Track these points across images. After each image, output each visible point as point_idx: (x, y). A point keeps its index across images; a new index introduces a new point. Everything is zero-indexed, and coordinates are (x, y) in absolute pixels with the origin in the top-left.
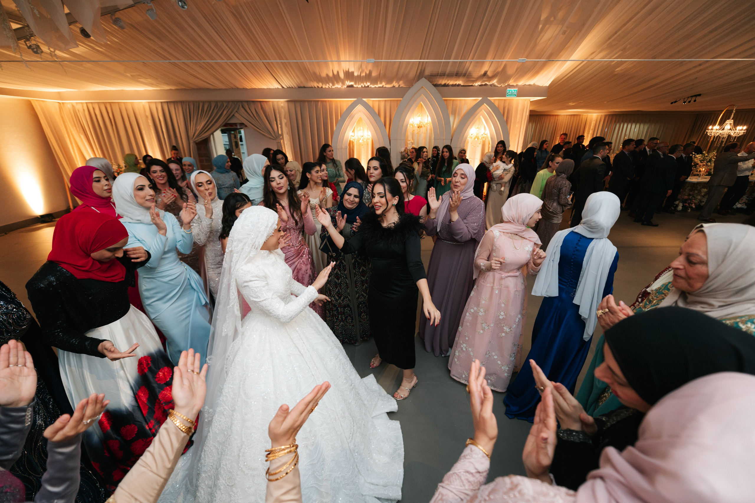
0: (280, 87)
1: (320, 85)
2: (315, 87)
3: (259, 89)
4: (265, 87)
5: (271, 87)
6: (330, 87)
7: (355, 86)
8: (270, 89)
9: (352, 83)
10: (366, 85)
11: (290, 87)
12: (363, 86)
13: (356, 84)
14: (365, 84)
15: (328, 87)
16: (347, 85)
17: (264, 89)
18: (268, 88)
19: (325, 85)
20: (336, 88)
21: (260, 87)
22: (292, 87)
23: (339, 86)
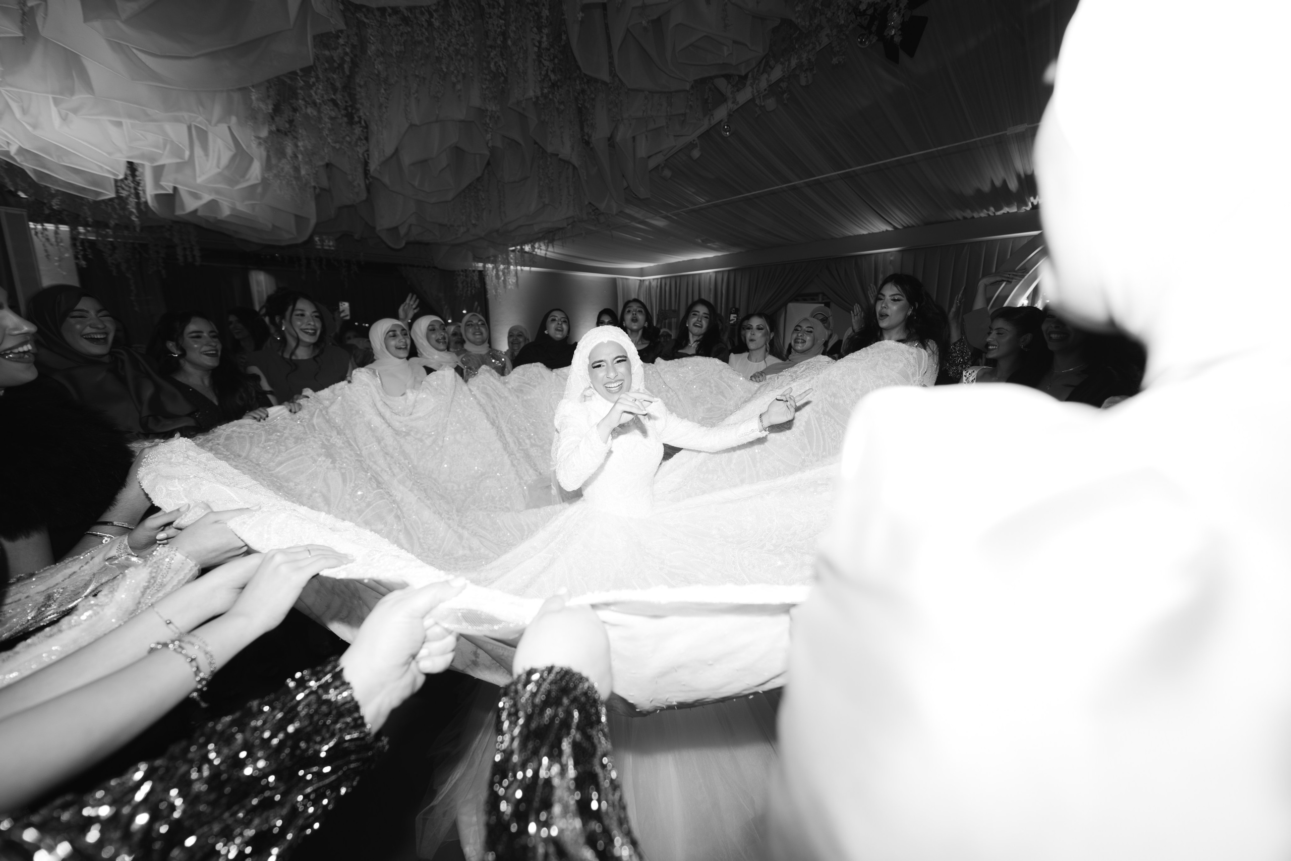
3: (855, 236)
4: (865, 232)
5: (876, 231)
6: (992, 214)
8: (873, 233)
11: (908, 227)
15: (987, 216)
16: (1032, 203)
17: (863, 235)
18: (869, 234)
19: (979, 213)
20: (1004, 213)
21: (856, 233)
22: (913, 226)
23: (1014, 210)
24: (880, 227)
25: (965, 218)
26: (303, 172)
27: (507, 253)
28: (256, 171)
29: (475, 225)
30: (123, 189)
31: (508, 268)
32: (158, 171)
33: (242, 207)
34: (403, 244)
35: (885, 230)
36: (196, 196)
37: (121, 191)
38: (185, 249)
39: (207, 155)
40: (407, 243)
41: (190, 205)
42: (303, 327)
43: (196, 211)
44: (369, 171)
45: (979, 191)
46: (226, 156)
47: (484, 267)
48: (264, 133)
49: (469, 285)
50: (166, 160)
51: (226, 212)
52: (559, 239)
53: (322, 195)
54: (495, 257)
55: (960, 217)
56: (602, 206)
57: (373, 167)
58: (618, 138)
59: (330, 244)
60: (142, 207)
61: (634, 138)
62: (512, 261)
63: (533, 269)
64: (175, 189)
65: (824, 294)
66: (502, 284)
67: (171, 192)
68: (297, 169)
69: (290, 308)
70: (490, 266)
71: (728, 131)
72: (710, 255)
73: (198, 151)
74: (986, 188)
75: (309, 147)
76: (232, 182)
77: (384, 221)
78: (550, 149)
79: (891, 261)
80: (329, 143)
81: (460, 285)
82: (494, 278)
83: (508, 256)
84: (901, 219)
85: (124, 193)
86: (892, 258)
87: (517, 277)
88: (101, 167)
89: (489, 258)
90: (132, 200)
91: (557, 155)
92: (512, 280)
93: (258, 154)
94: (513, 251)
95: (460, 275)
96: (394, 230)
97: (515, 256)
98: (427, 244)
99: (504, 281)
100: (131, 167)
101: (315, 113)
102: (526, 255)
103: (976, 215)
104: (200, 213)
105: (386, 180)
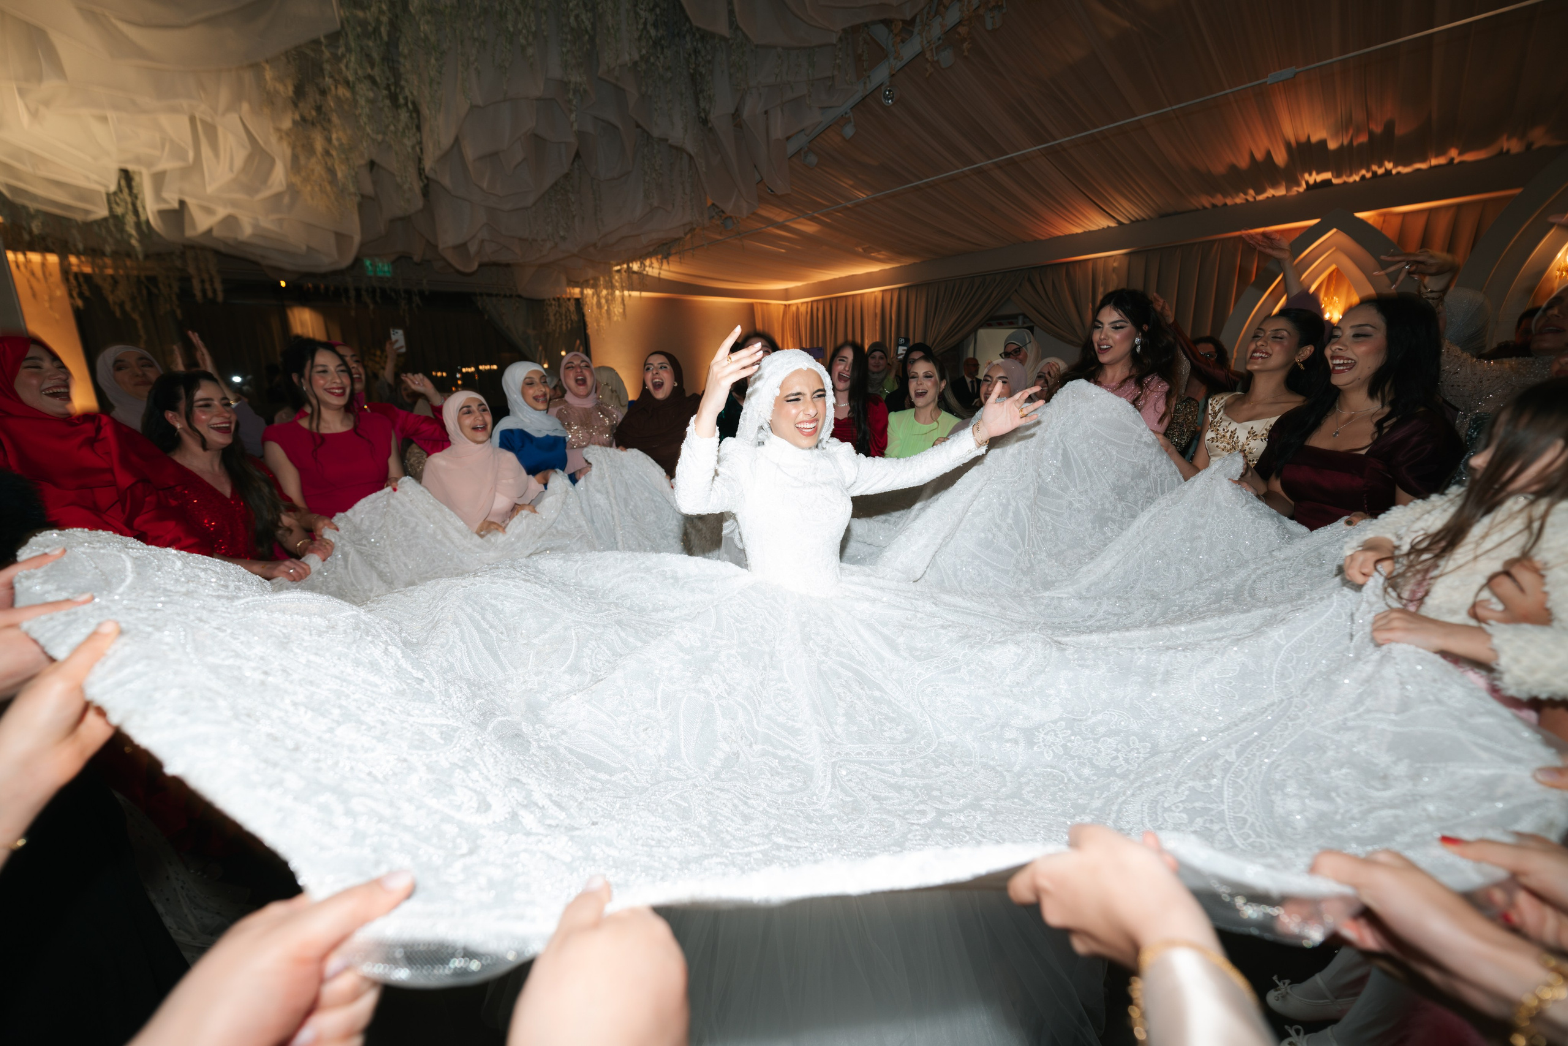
0: (1113, 224)
1: (1219, 200)
2: (1205, 208)
3: (1066, 236)
4: (1079, 231)
5: (1094, 227)
6: (1251, 199)
7: (1335, 181)
8: (1090, 231)
9: (1327, 175)
10: (1381, 171)
11: (1138, 221)
12: (1369, 175)
13: (1338, 176)
14: (1375, 168)
15: (1244, 201)
16: (1307, 183)
17: (1077, 234)
18: (1085, 232)
19: (1233, 198)
20: (1268, 198)
21: (1067, 232)
22: (1144, 220)
23: (1281, 192)
24: (1099, 222)
25: (1214, 206)
26: (340, 175)
27: (609, 273)
28: (279, 176)
29: (563, 238)
30: (117, 204)
31: (613, 294)
32: (159, 179)
33: (268, 223)
34: (475, 266)
35: (1105, 226)
36: (209, 211)
37: (114, 206)
38: (203, 281)
39: (217, 154)
40: (481, 265)
41: (202, 222)
42: (327, 386)
43: (210, 231)
44: (424, 170)
45: (1233, 168)
46: (240, 156)
47: (582, 293)
48: (287, 124)
49: (564, 317)
50: (166, 164)
51: (247, 231)
52: (676, 253)
53: (367, 204)
54: (596, 279)
55: (1207, 205)
56: (729, 208)
57: (428, 164)
58: (746, 114)
59: (384, 269)
60: (144, 227)
61: (766, 112)
62: (617, 284)
63: (645, 294)
64: (182, 203)
65: (1025, 316)
66: (605, 315)
67: (176, 205)
68: (331, 171)
69: (309, 363)
70: (589, 292)
71: (891, 98)
72: (874, 268)
73: (206, 151)
74: (1243, 163)
75: (344, 141)
76: (251, 190)
77: (448, 238)
78: (656, 133)
79: (1114, 269)
80: (368, 135)
81: (552, 318)
82: (595, 307)
83: (611, 278)
84: (1128, 210)
85: (119, 211)
86: (1115, 264)
87: (624, 305)
88: (88, 178)
89: (587, 281)
90: (130, 219)
91: (667, 140)
92: (617, 309)
93: (281, 151)
94: (618, 271)
95: (551, 305)
96: (461, 248)
97: (621, 278)
98: (508, 265)
99: (608, 311)
100: (126, 175)
101: (348, 94)
102: (635, 276)
103: (1229, 202)
104: (215, 233)
105: (446, 181)
